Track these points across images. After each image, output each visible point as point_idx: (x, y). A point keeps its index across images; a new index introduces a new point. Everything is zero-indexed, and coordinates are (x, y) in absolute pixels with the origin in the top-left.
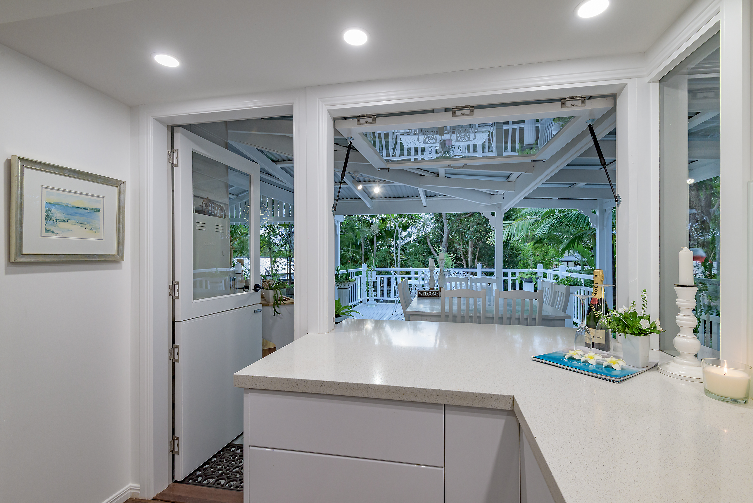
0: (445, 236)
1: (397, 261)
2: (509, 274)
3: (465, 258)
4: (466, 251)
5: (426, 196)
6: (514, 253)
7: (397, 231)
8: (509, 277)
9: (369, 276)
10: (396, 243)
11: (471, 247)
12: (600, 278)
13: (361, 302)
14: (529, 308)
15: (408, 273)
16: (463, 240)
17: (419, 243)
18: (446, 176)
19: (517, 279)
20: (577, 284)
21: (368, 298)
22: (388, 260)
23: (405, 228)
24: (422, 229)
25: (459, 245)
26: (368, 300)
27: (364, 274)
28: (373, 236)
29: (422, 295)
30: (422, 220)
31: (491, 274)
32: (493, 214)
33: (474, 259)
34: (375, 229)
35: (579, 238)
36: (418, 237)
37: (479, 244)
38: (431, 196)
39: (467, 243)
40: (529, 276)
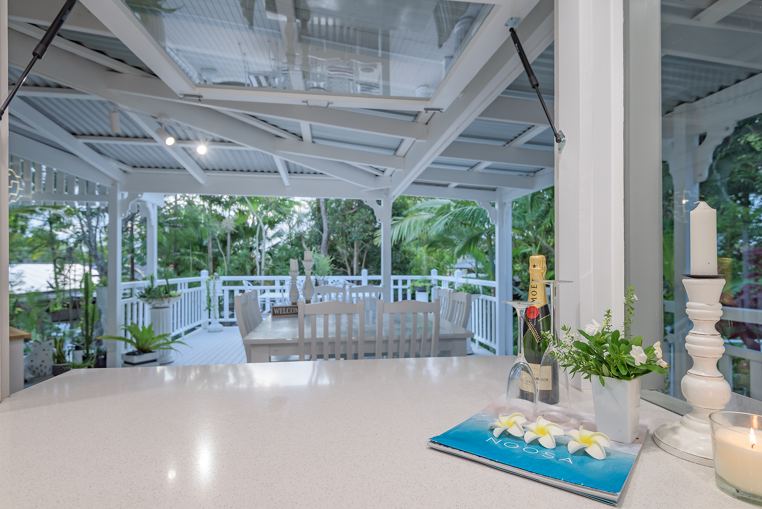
0: (325, 236)
1: (260, 269)
2: (400, 283)
3: (350, 265)
4: (352, 256)
5: (289, 172)
6: (406, 258)
7: (261, 227)
8: (400, 286)
9: (211, 288)
10: (259, 245)
11: (357, 251)
12: (540, 270)
13: (200, 326)
14: (422, 325)
15: (273, 283)
16: (347, 242)
17: (292, 245)
18: (313, 142)
19: (409, 288)
20: (474, 291)
21: (210, 320)
22: (248, 267)
23: (272, 224)
24: (296, 227)
25: (343, 248)
26: (210, 323)
27: (203, 286)
28: (226, 234)
29: (279, 312)
30: (296, 216)
31: (378, 282)
32: (379, 202)
33: (361, 265)
34: (229, 226)
35: (474, 240)
36: (290, 237)
37: (366, 247)
38: (296, 173)
39: (353, 246)
40: (422, 284)
